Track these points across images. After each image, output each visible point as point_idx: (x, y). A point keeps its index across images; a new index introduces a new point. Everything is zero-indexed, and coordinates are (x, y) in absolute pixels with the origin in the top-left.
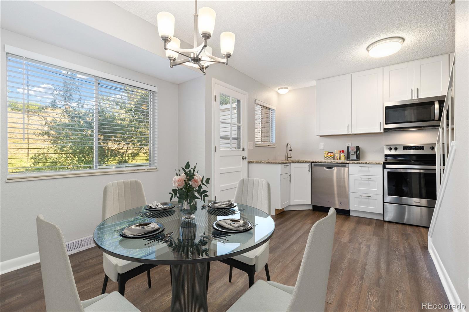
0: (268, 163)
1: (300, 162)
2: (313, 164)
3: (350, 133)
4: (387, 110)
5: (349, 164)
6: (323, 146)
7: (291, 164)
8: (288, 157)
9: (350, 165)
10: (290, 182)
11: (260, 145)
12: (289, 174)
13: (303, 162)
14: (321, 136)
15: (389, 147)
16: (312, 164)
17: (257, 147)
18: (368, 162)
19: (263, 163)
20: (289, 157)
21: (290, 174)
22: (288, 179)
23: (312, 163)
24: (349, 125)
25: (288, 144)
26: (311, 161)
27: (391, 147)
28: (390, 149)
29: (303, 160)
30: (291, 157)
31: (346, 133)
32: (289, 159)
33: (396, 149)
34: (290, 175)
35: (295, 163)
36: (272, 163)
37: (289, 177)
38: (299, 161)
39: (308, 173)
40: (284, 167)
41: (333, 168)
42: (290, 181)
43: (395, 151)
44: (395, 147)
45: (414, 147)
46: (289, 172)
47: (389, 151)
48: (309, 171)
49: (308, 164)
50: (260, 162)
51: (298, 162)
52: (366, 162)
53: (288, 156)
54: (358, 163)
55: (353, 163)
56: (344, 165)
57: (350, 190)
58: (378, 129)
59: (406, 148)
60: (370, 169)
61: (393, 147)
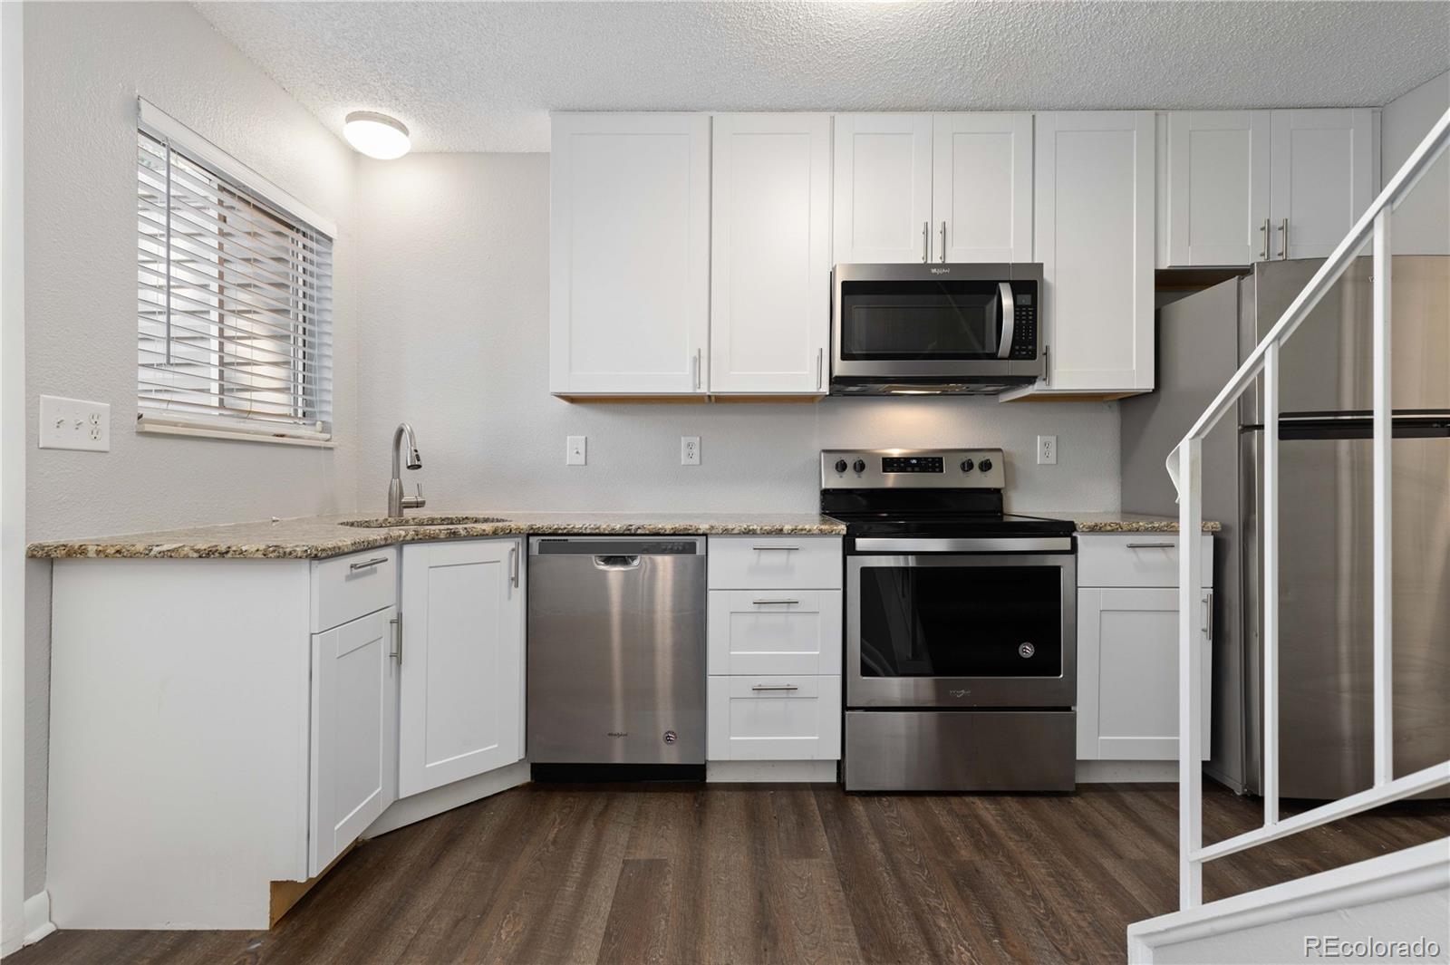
0: (207, 555)
1: (463, 533)
2: (534, 541)
3: (703, 390)
4: (846, 297)
5: (705, 535)
6: (582, 450)
7: (407, 549)
8: (399, 505)
9: (710, 540)
10: (399, 662)
11: (186, 425)
12: (391, 614)
13: (483, 536)
14: (572, 399)
15: (837, 458)
16: (532, 539)
17: (148, 440)
18: (787, 528)
19: (169, 555)
20: (409, 505)
21: (400, 615)
22: (385, 647)
23: (529, 535)
24: (699, 351)
25: (400, 432)
26: (524, 525)
27: (845, 458)
28: (841, 467)
29: (486, 520)
30: (419, 505)
31: (686, 388)
32: (409, 513)
33: (860, 467)
34: (398, 622)
35: (433, 539)
36: (242, 556)
37: (387, 632)
38: (460, 527)
39: (510, 593)
40: (349, 578)
41: (633, 558)
42: (397, 656)
43: (855, 476)
44: (857, 460)
45: (914, 461)
46: (392, 599)
47: (835, 475)
48: (515, 580)
49: (509, 545)
50: (140, 547)
51: (453, 537)
52: (778, 527)
53: (405, 499)
54: (748, 533)
55: (727, 533)
56: (685, 543)
57: (711, 669)
58: (812, 381)
59: (890, 464)
60: (794, 557)
61: (850, 460)
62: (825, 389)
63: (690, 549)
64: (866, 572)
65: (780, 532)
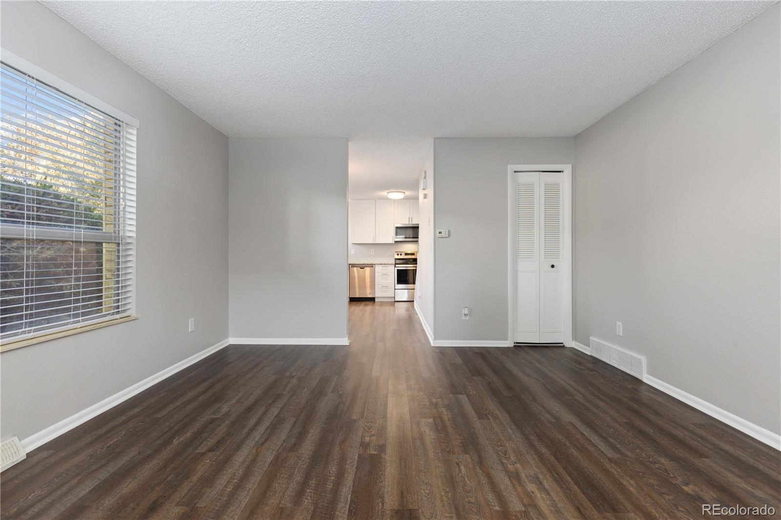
2: (350, 265)
4: (396, 229)
5: (374, 264)
6: (354, 252)
14: (353, 244)
15: (397, 253)
24: (374, 237)
26: (348, 263)
33: (401, 255)
41: (364, 268)
45: (410, 254)
47: (397, 256)
54: (381, 264)
55: (378, 264)
56: (371, 266)
57: (376, 284)
58: (391, 241)
59: (406, 254)
60: (387, 268)
61: (399, 253)
62: (394, 242)
63: (373, 267)
64: (398, 270)
65: (385, 264)
